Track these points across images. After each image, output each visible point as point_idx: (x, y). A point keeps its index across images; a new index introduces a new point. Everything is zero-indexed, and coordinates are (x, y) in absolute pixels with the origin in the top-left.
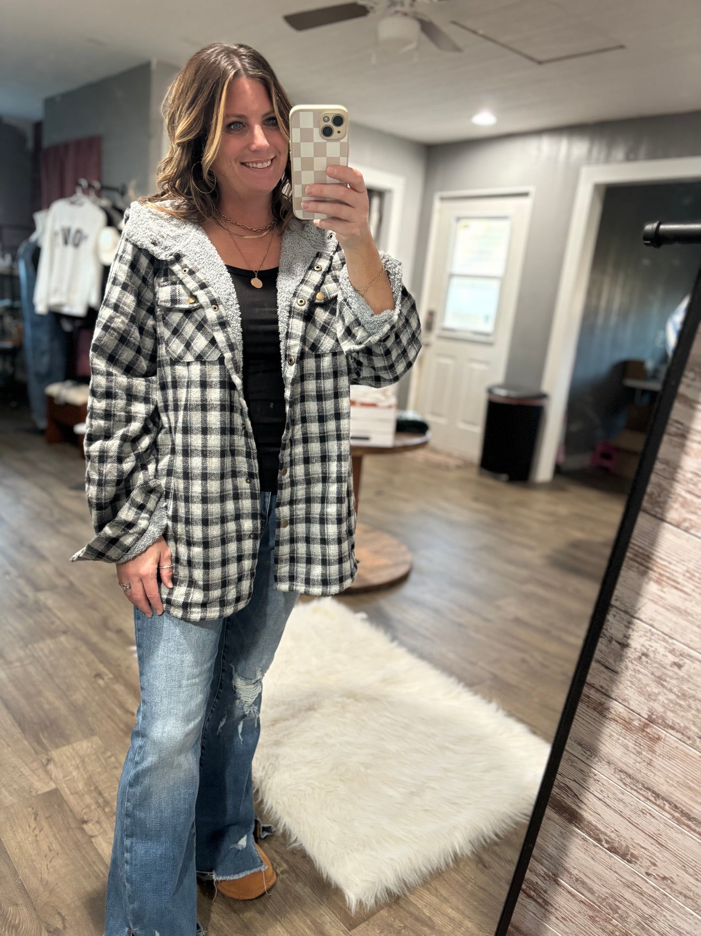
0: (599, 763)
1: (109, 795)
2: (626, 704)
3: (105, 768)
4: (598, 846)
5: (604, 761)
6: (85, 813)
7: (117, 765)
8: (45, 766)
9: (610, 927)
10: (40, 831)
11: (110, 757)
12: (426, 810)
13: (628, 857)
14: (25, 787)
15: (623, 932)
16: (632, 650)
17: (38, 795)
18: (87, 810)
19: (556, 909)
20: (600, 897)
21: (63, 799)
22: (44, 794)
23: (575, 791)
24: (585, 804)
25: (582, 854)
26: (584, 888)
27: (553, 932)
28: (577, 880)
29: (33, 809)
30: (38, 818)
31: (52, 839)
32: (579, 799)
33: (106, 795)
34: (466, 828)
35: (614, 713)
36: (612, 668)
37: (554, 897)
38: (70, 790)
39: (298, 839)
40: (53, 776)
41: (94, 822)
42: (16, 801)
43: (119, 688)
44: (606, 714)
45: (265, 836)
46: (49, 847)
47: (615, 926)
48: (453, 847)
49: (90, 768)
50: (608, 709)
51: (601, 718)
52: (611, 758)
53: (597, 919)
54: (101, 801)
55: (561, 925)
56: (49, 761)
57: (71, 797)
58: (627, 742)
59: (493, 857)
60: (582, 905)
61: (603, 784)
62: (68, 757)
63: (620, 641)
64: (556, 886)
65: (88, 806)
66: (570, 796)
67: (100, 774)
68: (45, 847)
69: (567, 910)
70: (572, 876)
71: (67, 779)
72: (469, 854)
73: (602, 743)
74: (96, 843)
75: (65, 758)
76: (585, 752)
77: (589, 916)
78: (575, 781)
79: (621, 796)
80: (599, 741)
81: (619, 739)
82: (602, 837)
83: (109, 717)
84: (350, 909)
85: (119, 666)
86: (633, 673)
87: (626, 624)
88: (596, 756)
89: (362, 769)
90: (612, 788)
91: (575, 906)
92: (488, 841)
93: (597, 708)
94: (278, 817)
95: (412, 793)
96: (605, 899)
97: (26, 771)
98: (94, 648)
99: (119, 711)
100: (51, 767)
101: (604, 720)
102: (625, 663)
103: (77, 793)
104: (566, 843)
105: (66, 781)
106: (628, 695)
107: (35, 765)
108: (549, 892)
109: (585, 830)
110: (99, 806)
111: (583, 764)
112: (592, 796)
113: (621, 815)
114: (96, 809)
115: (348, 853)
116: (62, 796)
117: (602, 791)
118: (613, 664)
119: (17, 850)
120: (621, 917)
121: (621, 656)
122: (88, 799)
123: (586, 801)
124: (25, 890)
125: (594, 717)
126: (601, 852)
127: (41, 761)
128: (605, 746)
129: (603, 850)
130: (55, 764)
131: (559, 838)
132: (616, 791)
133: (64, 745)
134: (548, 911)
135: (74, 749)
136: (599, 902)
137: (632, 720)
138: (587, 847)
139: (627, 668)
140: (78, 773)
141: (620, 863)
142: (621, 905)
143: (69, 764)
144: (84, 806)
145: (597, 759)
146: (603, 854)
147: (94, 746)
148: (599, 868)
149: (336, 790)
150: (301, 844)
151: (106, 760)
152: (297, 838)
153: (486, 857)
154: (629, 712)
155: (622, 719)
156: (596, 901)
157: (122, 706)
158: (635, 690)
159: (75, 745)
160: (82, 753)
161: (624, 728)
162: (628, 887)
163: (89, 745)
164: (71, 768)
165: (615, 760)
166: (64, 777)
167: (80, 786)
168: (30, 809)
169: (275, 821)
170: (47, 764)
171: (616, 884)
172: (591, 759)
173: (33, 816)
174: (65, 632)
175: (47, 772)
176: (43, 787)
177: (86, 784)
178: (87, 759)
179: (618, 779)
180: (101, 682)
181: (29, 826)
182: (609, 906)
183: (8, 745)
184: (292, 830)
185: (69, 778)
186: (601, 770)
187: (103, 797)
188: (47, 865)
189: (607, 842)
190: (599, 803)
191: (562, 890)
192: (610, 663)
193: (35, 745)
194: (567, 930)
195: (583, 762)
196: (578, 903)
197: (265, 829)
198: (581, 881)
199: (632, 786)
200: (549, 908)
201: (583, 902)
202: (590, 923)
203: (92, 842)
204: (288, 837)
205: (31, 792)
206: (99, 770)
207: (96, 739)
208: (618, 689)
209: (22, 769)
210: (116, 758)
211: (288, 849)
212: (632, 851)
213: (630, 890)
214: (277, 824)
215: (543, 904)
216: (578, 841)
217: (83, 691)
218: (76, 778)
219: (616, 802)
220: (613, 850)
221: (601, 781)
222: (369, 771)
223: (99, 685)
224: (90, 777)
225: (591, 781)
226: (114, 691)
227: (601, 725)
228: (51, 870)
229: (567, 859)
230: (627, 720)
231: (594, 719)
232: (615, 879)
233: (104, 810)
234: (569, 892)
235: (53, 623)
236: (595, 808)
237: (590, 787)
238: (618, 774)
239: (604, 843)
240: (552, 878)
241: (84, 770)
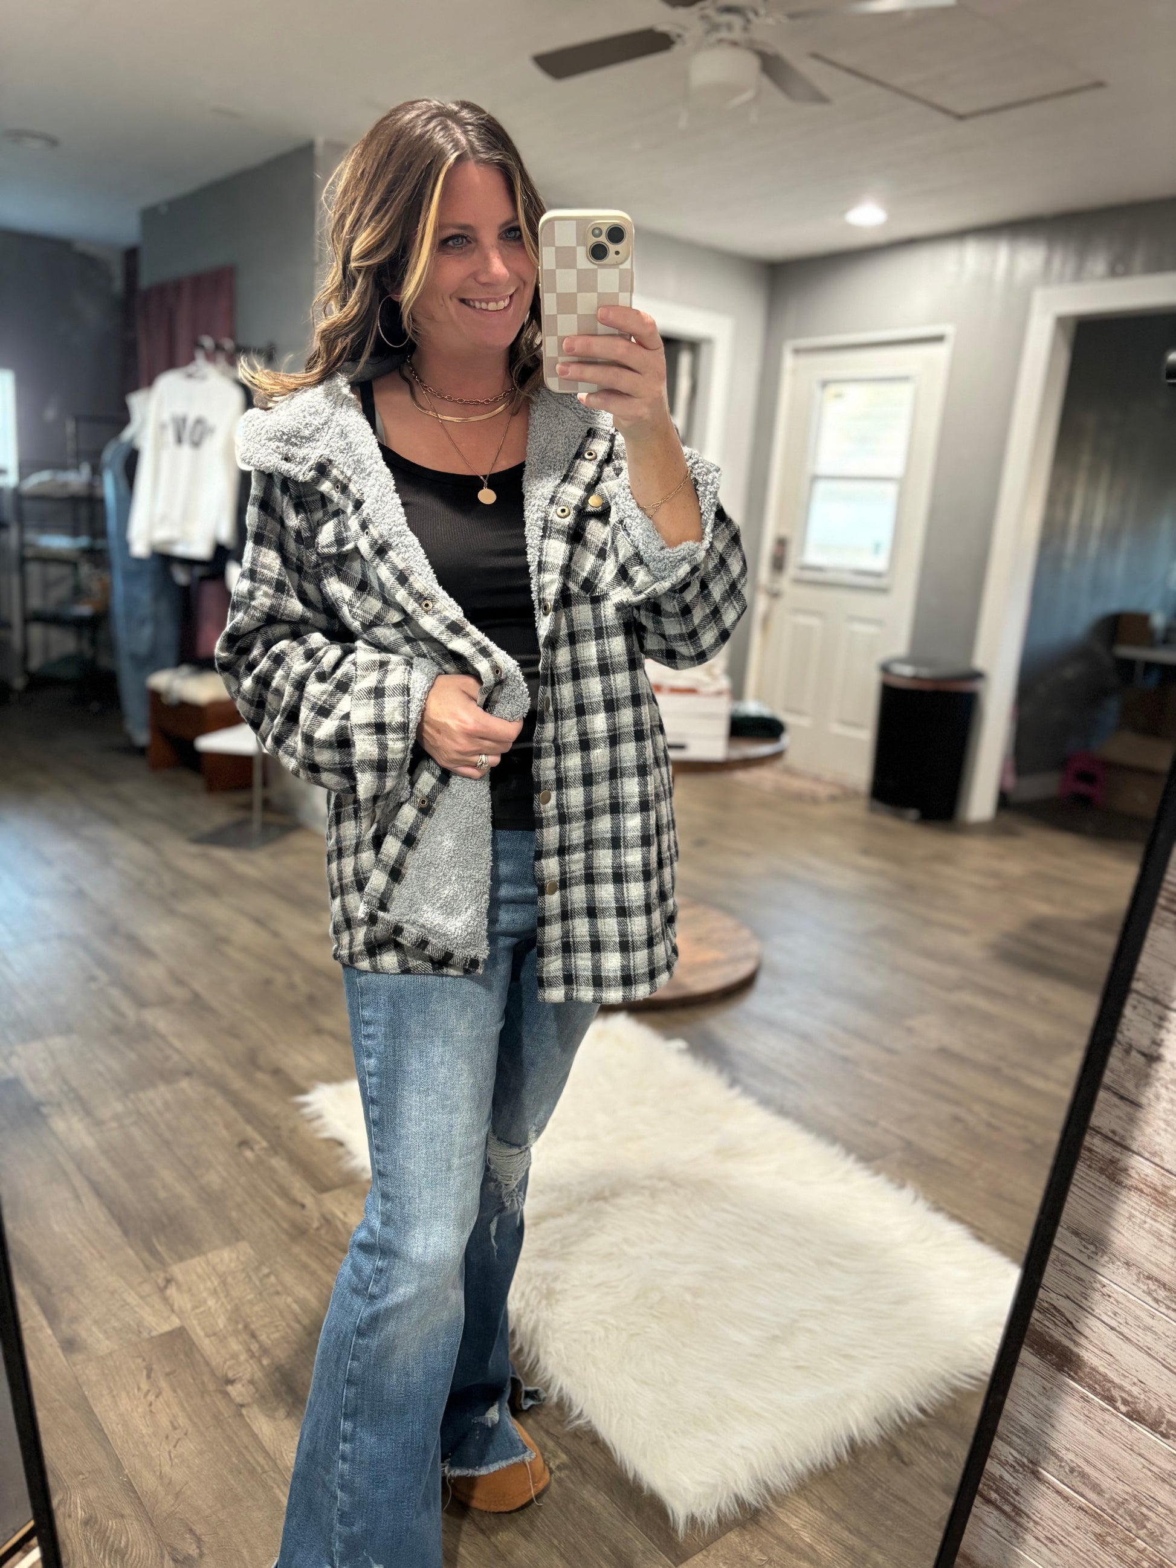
0: (1110, 1266)
1: (268, 1337)
2: (1157, 1160)
3: (260, 1294)
4: (1109, 1410)
5: (1120, 1261)
6: (230, 1368)
7: (279, 1288)
8: (162, 1290)
9: (1132, 1553)
10: (157, 1397)
11: (267, 1276)
12: (798, 1367)
13: (1163, 1428)
14: (130, 1325)
15: (1155, 1562)
16: (1167, 1065)
17: (152, 1337)
18: (233, 1361)
19: (1036, 1522)
20: (1113, 1499)
21: (194, 1343)
22: (162, 1335)
23: (1068, 1315)
24: (1086, 1337)
25: (1080, 1425)
26: (1084, 1483)
27: (1031, 1563)
28: (1072, 1470)
29: (144, 1360)
30: (153, 1375)
31: (176, 1409)
32: (1074, 1328)
33: (263, 1337)
34: (868, 1397)
35: (1137, 1177)
36: (1132, 1097)
37: (1031, 1500)
38: (203, 1329)
39: (585, 1413)
40: (176, 1307)
41: (244, 1382)
42: (116, 1347)
43: (278, 1163)
44: (1122, 1179)
45: (528, 1406)
46: (172, 1423)
47: (1142, 1551)
48: (847, 1427)
49: (235, 1293)
50: (1125, 1170)
51: (1112, 1187)
52: (1132, 1255)
53: (1109, 1539)
54: (255, 1347)
55: (1044, 1550)
56: (169, 1281)
57: (207, 1341)
58: (1161, 1228)
59: (917, 1446)
60: (1081, 1514)
61: (1118, 1302)
62: (199, 1276)
63: (1146, 1051)
64: (1036, 1482)
65: (234, 1356)
66: (1059, 1323)
67: (250, 1302)
68: (164, 1421)
69: (1054, 1522)
70: (1063, 1464)
71: (198, 1311)
72: (875, 1440)
73: (1116, 1230)
74: (249, 1417)
75: (194, 1277)
76: (1085, 1247)
77: (1095, 1534)
78: (1068, 1297)
79: (1151, 1322)
80: (1111, 1226)
81: (1145, 1222)
82: (1115, 1393)
83: (264, 1210)
84: (676, 1531)
85: (278, 1128)
86: (1169, 1106)
87: (1156, 1020)
88: (1104, 1252)
89: (688, 1297)
90: (1133, 1307)
91: (1068, 1517)
92: (907, 1419)
93: (1106, 1170)
94: (548, 1377)
95: (775, 1338)
96: (1123, 1503)
97: (132, 1299)
98: (236, 1100)
99: (280, 1202)
100: (172, 1291)
101: (1119, 1190)
102: (1154, 1089)
103: (215, 1334)
104: (1053, 1407)
105: (197, 1315)
106: (1160, 1145)
107: (147, 1288)
108: (1022, 1493)
109: (1086, 1382)
110: (252, 1356)
111: (1082, 1267)
112: (1099, 1324)
113: (1149, 1355)
114: (247, 1361)
115: (669, 1437)
116: (190, 1339)
117: (1115, 1314)
118: (1134, 1090)
119: (119, 1426)
120: (1151, 1534)
121: (1147, 1076)
122: (235, 1345)
123: (1087, 1332)
124: (135, 1492)
125: (1100, 1185)
126: (1113, 1420)
127: (156, 1282)
128: (1119, 1236)
129: (1117, 1416)
130: (179, 1287)
131: (1040, 1398)
132: (1139, 1312)
133: (192, 1257)
134: (1021, 1526)
135: (208, 1263)
136: (1113, 1509)
137: (1168, 1188)
138: (1090, 1412)
139: (1158, 1097)
140: (217, 1302)
141: (1149, 1439)
142: (1150, 1514)
143: (202, 1287)
144: (227, 1356)
145: (1106, 1258)
146: (1117, 1422)
147: (242, 1258)
148: (1113, 1450)
149: (646, 1332)
150: (589, 1422)
151: (261, 1280)
152: (582, 1411)
153: (903, 1446)
154: (1163, 1175)
155: (1150, 1187)
156: (1105, 1507)
157: (284, 1192)
158: (1170, 1133)
159: (210, 1256)
160: (221, 1268)
161: (1153, 1203)
162: (1164, 1480)
163: (234, 1256)
164: (205, 1294)
165: (1139, 1259)
166: (195, 1307)
167: (221, 1322)
168: (139, 1360)
169: (545, 1382)
170: (166, 1287)
171: (1141, 1475)
172: (1097, 1258)
173: (145, 1373)
174: (188, 1074)
175: (165, 1300)
176: (161, 1324)
177: (230, 1319)
178: (230, 1280)
179: (1144, 1292)
180: (248, 1154)
181: (139, 1389)
182: (1130, 1516)
183: (102, 1257)
184: (574, 1398)
185: (202, 1309)
186: (1113, 1277)
187: (258, 1341)
188: (170, 1452)
189: (1125, 1402)
190: (1111, 1335)
191: (1044, 1489)
192: (1128, 1091)
193: (146, 1255)
194: (1055, 1559)
195: (1082, 1264)
196: (1074, 1510)
197: (531, 1395)
198: (1079, 1473)
199: (1168, 1303)
200: (1024, 1521)
201: (1083, 1509)
202: (1096, 1547)
203: (241, 1415)
204: (566, 1409)
205: (140, 1332)
206: (250, 1297)
207: (244, 1247)
208: (1143, 1134)
209: (125, 1295)
210: (277, 1276)
211: (568, 1428)
212: (1169, 1416)
213: (1167, 1487)
214: (548, 1387)
215: (1013, 1514)
216: (1073, 1402)
217: (220, 1168)
218: (213, 1310)
219: (1140, 1332)
220: (1135, 1415)
221: (1115, 1295)
222: (700, 1301)
223: (247, 1160)
224: (236, 1309)
225: (1097, 1296)
226: (272, 1170)
227: (1113, 1199)
228: (176, 1460)
229: (1054, 1434)
230: (1160, 1188)
231: (1101, 1188)
232: (1140, 1466)
233: (260, 1362)
234: (1058, 1492)
235: (167, 1058)
236: (1103, 1344)
237: (1093, 1307)
238: (1144, 1284)
239: (1119, 1404)
240: (1028, 1467)
241: (226, 1296)
